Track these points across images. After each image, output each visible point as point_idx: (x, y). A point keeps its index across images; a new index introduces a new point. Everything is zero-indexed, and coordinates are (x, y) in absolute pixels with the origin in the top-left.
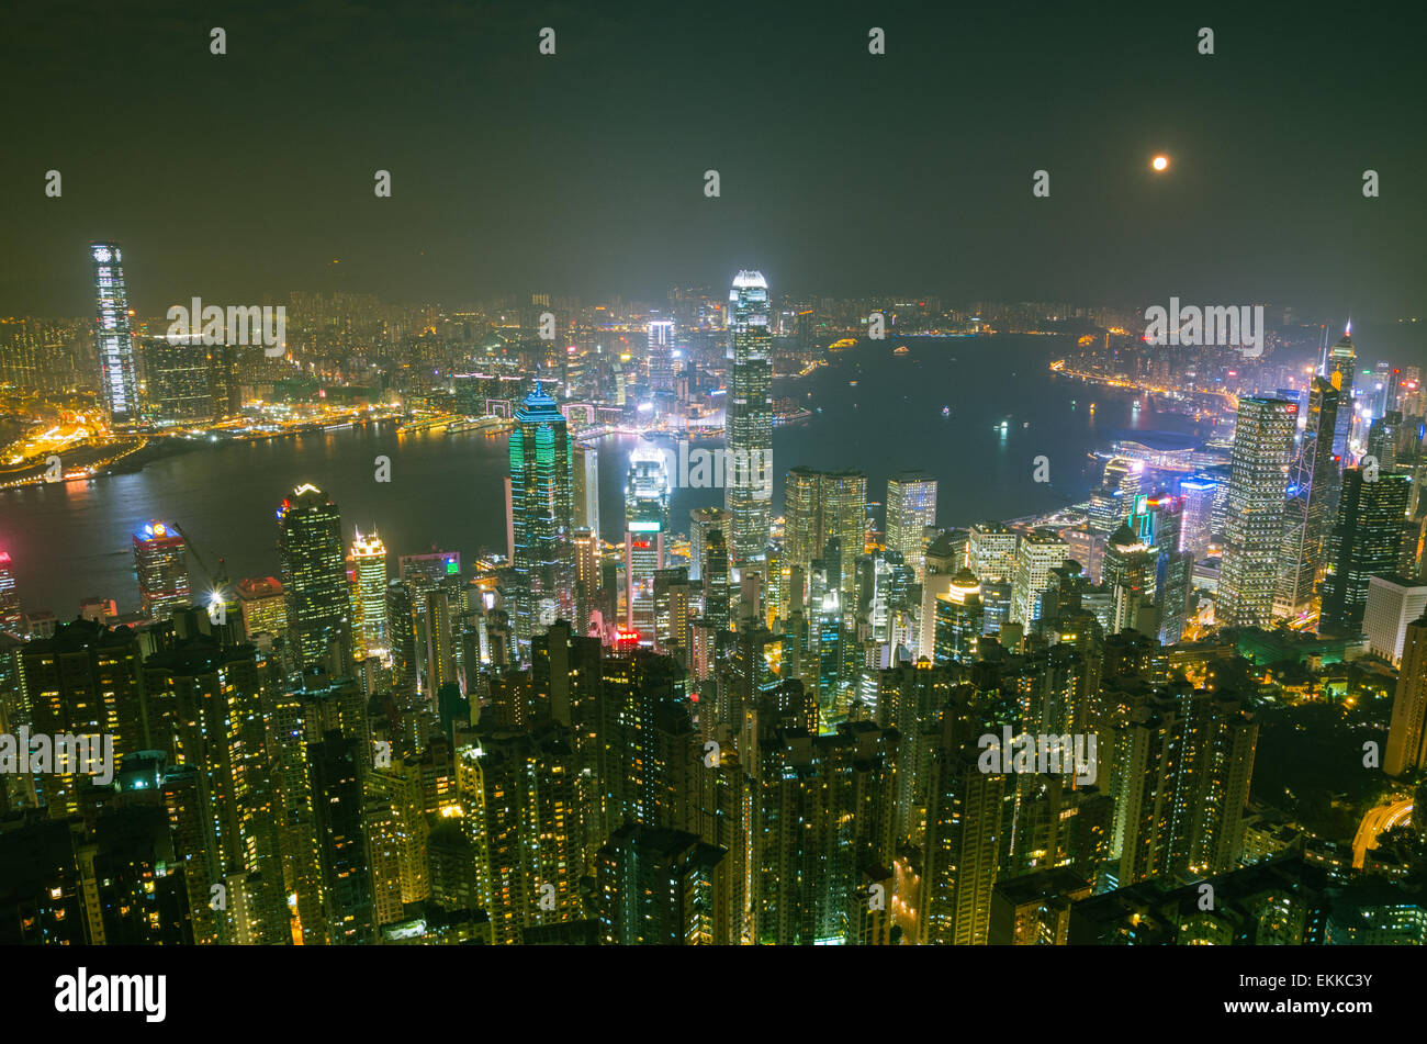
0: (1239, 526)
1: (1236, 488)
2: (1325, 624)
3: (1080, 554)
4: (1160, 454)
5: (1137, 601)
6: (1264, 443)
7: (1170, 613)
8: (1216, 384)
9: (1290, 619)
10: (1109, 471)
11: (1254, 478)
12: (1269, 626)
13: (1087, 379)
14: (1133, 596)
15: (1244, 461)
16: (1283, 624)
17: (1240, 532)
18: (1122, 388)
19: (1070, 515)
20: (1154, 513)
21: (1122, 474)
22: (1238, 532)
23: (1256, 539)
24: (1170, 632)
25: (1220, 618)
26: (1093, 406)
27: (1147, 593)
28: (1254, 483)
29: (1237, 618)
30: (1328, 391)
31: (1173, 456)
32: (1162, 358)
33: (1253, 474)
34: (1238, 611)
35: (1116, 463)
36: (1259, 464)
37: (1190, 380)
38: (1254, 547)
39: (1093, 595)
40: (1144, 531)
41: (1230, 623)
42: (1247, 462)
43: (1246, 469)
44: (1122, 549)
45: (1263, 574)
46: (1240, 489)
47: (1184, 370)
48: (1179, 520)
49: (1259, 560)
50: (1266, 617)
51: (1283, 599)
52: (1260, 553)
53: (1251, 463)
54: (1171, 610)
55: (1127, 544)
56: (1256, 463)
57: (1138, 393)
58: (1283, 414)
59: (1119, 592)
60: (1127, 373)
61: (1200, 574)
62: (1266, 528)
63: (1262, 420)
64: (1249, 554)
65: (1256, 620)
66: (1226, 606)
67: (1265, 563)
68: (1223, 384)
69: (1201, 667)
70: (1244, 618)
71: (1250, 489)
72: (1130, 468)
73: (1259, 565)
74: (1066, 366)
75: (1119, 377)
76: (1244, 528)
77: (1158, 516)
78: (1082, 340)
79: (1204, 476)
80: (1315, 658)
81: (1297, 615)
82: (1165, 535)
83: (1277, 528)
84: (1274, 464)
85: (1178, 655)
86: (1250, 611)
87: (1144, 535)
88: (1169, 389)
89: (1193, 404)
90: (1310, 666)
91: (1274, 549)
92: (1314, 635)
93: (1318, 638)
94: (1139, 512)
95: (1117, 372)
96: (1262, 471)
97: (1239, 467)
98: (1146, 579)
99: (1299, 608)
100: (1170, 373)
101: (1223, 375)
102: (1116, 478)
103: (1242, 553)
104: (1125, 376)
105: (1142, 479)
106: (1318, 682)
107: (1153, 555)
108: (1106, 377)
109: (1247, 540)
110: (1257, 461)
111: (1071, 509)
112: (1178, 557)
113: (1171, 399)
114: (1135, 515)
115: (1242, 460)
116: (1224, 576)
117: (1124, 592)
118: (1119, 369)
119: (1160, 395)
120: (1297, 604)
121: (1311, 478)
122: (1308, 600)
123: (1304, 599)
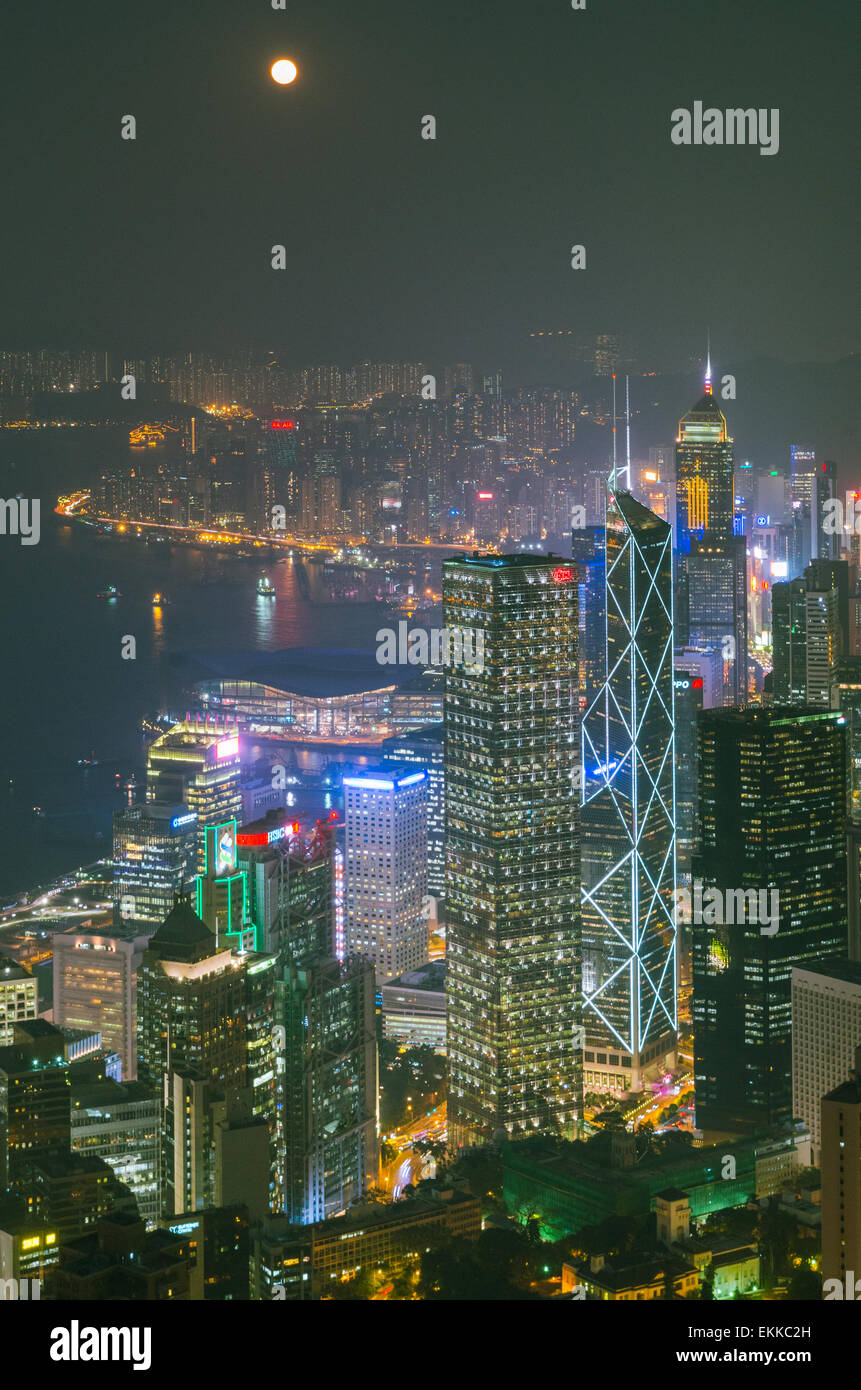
0: (477, 875)
1: (459, 780)
2: (711, 1104)
3: (98, 993)
4: (318, 708)
5: (221, 1111)
6: (509, 663)
7: (331, 1128)
8: (450, 524)
9: (633, 1102)
10: (157, 764)
11: (497, 753)
12: (580, 1128)
13: (146, 530)
14: (210, 1097)
15: (470, 712)
16: (612, 1118)
17: (481, 892)
18: (230, 549)
19: (90, 887)
20: (260, 868)
21: (193, 770)
22: (476, 893)
23: (520, 905)
24: (333, 1181)
25: (463, 1121)
26: (157, 598)
27: (257, 1082)
28: (498, 764)
29: (501, 1117)
30: (645, 527)
31: (346, 708)
32: (322, 468)
33: (494, 737)
34: (502, 1099)
35: (175, 744)
36: (503, 717)
37: (391, 516)
38: (519, 926)
39: (116, 1108)
40: (237, 917)
41: (486, 1133)
42: (476, 713)
43: (476, 731)
44: (177, 972)
45: (548, 992)
46: (469, 783)
47: (375, 495)
48: (325, 879)
49: (534, 958)
50: (569, 1106)
51: (609, 1050)
52: (535, 940)
53: (483, 715)
54: (329, 1119)
55: (191, 956)
56: (497, 715)
57: (270, 558)
58: (546, 587)
59: (174, 1092)
60: (242, 509)
61: (409, 1009)
62: (540, 875)
63: (497, 606)
64: (508, 945)
65: (548, 1115)
66: (470, 1088)
67: (550, 965)
68: (469, 521)
69: (409, 1271)
70: (519, 1115)
71: (491, 780)
72: (210, 754)
73: (536, 971)
74: (94, 505)
75: (223, 522)
76: (489, 879)
77: (270, 874)
78: (136, 437)
79: (404, 753)
80: (674, 1205)
81: (649, 1086)
82: (294, 919)
83: (566, 871)
84: (539, 712)
85: (346, 1246)
86: (529, 1095)
87: (237, 928)
88: (342, 545)
89: (401, 576)
90: (665, 1229)
91: (563, 927)
92: (689, 1136)
93: (697, 1144)
94: (220, 868)
95: (217, 509)
96: (514, 733)
97: (460, 727)
98: (250, 1045)
99: (651, 1069)
100: (344, 505)
101: (468, 499)
102: (177, 778)
103: (491, 944)
104: (240, 519)
105: (241, 779)
106: (688, 1268)
107: (262, 975)
108: (193, 525)
109: (500, 909)
110: (497, 707)
111: (92, 871)
112: (334, 976)
113: (346, 569)
114: (210, 877)
115: (464, 709)
116: (458, 1010)
117: (187, 1091)
118: (220, 504)
119: (320, 558)
120: (645, 1059)
121: (634, 736)
122: (670, 1044)
123: (659, 1043)
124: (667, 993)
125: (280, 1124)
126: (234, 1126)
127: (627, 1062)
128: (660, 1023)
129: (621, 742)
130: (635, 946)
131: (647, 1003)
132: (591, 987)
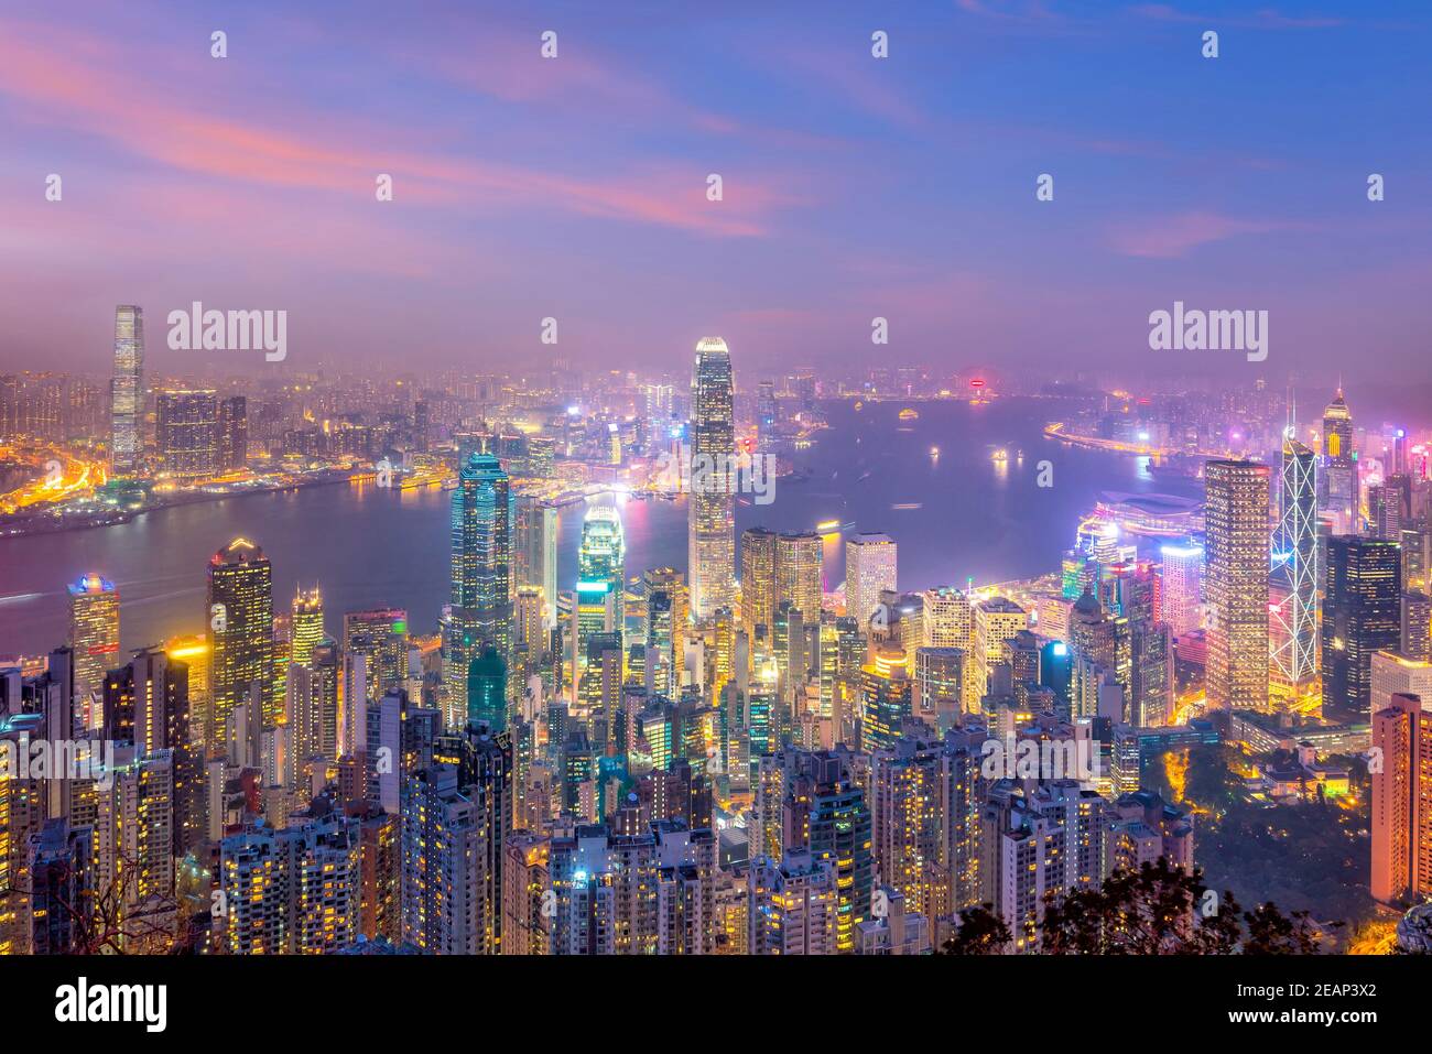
1: (1212, 554)
7: (1152, 691)
9: (1293, 701)
11: (1230, 545)
12: (1266, 709)
15: (1217, 526)
16: (1283, 706)
20: (1122, 581)
25: (1213, 698)
27: (1119, 668)
28: (1230, 550)
29: (1230, 699)
30: (1302, 453)
33: (1229, 540)
40: (1112, 600)
41: (1223, 705)
42: (1220, 527)
43: (1220, 534)
46: (1217, 556)
50: (1263, 698)
51: (1282, 678)
53: (1224, 529)
56: (1230, 529)
58: (1253, 477)
59: (1082, 667)
64: (1234, 627)
65: (1252, 701)
66: (1216, 684)
69: (1183, 756)
70: (1238, 699)
71: (1227, 556)
80: (1307, 749)
86: (1243, 691)
87: (1113, 603)
90: (1302, 759)
91: (1260, 622)
92: (1319, 720)
93: (1323, 725)
97: (1213, 532)
99: (1302, 689)
106: (1312, 778)
110: (1231, 526)
115: (1215, 525)
117: (1088, 667)
120: (1298, 684)
121: (1296, 544)
122: (1312, 679)
123: (1307, 677)
124: (1311, 657)
125: (1129, 687)
126: (1106, 684)
127: (1290, 684)
128: (1306, 668)
129: (1289, 545)
130: (1295, 634)
131: (1300, 660)
132: (1274, 651)
